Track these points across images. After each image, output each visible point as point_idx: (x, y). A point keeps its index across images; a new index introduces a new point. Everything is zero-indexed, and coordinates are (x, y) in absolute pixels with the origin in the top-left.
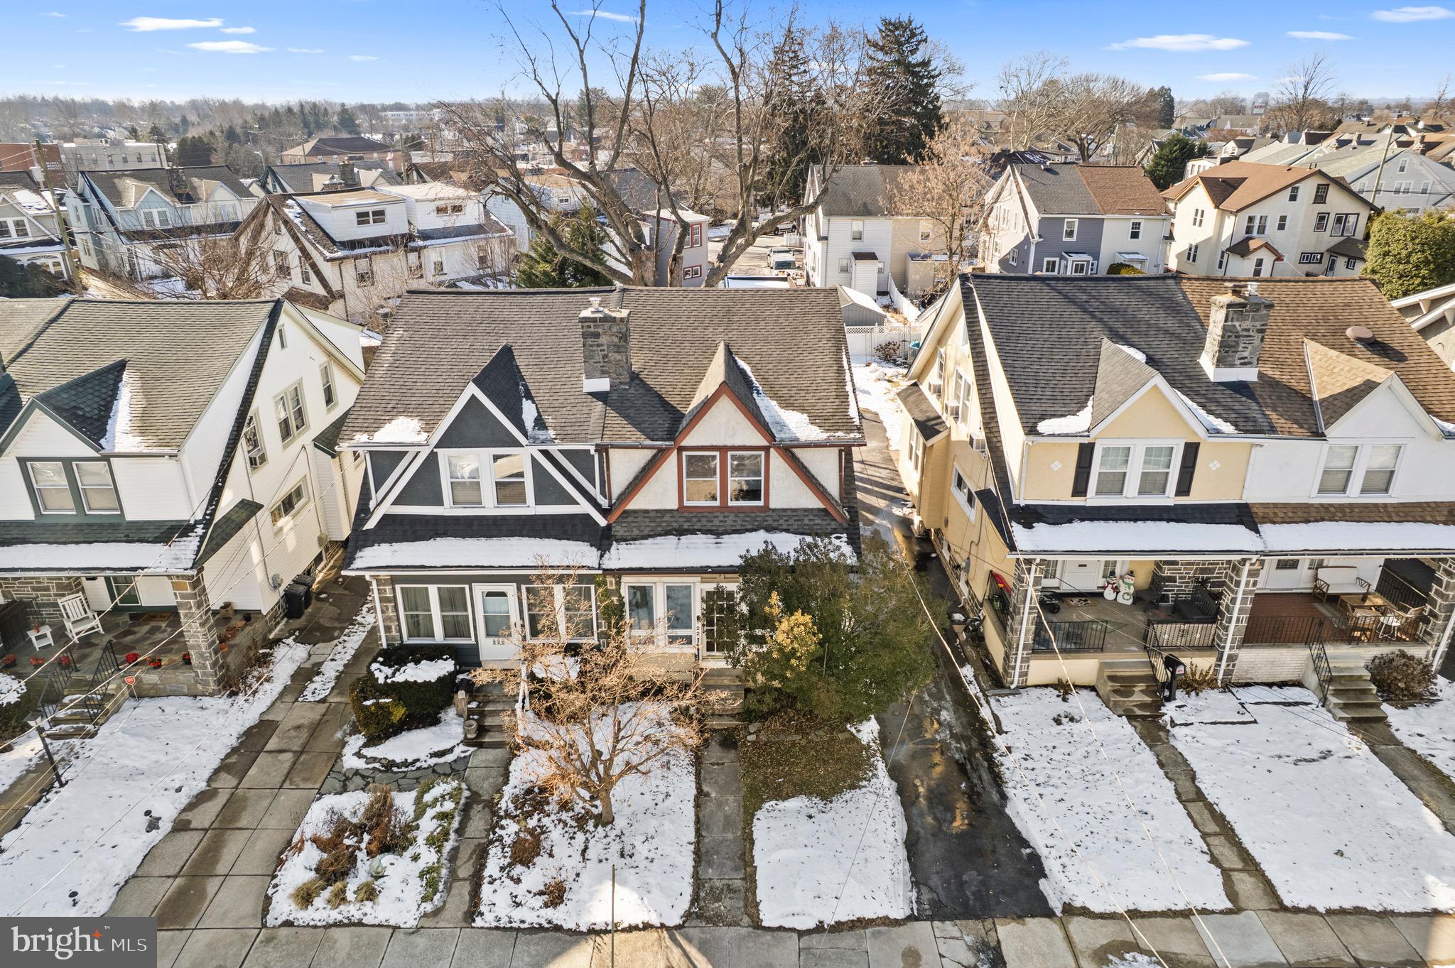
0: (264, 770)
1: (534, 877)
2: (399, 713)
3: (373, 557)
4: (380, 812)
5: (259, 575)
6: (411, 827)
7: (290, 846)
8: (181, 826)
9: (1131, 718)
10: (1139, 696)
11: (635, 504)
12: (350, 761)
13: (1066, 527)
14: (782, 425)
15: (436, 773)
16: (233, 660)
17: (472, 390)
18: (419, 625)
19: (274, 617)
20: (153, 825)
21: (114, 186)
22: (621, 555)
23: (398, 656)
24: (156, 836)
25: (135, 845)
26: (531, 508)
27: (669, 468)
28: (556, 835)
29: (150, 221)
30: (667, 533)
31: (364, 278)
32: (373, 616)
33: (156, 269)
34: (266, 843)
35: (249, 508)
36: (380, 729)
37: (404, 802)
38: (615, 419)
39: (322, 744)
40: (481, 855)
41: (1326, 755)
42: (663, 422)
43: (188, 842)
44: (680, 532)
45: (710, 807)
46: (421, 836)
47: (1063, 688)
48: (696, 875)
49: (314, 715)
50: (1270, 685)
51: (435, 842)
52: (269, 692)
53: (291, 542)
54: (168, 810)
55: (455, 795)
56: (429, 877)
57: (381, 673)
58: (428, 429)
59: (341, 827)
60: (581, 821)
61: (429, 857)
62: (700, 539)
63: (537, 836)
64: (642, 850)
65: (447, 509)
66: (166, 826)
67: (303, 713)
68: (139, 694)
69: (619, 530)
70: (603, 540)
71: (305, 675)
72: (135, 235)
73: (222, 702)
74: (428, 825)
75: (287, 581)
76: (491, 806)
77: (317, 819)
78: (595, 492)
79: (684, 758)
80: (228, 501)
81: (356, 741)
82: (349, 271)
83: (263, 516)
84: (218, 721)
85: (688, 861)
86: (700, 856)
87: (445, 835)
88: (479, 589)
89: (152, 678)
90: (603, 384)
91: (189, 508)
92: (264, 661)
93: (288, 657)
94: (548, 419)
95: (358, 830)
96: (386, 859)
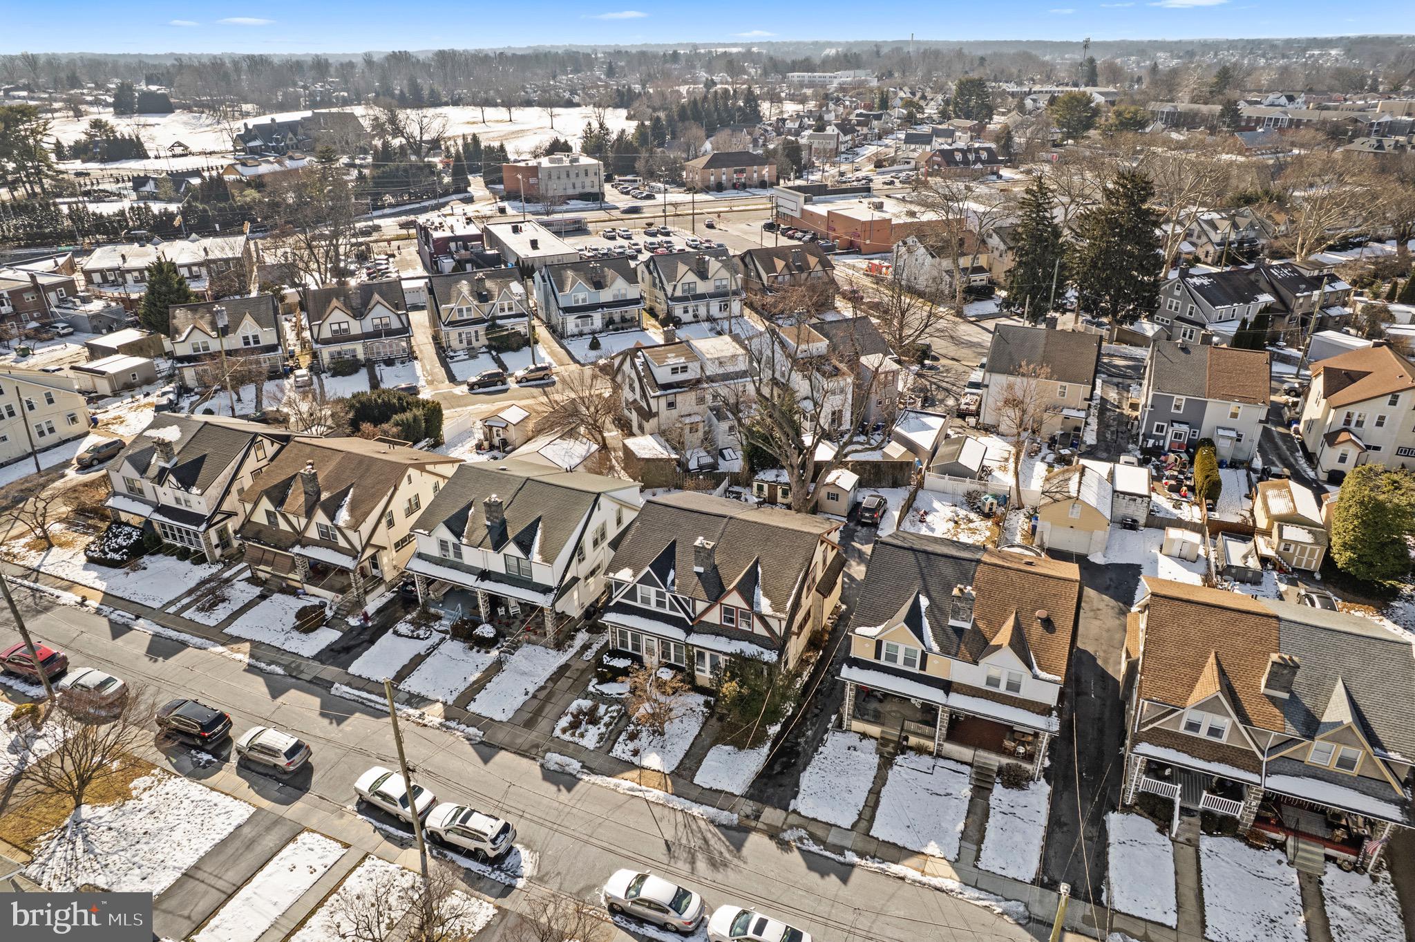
0: (564, 683)
1: (631, 746)
2: (609, 675)
3: (610, 617)
4: (594, 709)
5: (576, 603)
6: (601, 718)
7: (564, 713)
8: (534, 696)
9: (881, 756)
10: (890, 749)
11: (705, 619)
12: (591, 689)
13: (866, 671)
14: (759, 604)
15: (617, 701)
16: (561, 637)
17: (648, 569)
18: (624, 644)
19: (580, 619)
20: (527, 694)
21: (561, 276)
22: (695, 639)
23: (615, 654)
24: (527, 698)
25: (522, 699)
26: (667, 611)
27: (717, 609)
28: (644, 734)
29: (577, 301)
30: (712, 634)
31: (671, 405)
32: (608, 636)
33: (576, 331)
34: (557, 710)
35: (575, 580)
36: (603, 680)
37: (602, 709)
38: (700, 588)
39: (583, 679)
40: (620, 733)
41: (948, 794)
42: (716, 592)
43: (536, 702)
44: (717, 635)
45: (700, 740)
46: (603, 722)
47: (864, 736)
48: (682, 761)
49: (583, 666)
50: (957, 761)
51: (607, 725)
52: (572, 652)
53: (592, 588)
54: (532, 690)
55: (619, 711)
56: (601, 736)
57: (606, 659)
58: (634, 576)
59: (580, 711)
60: (654, 732)
61: (603, 729)
62: (724, 639)
63: (639, 732)
64: (669, 747)
65: (638, 604)
66: (530, 695)
67: (580, 665)
68: (529, 642)
69: (696, 628)
70: (689, 631)
71: (586, 647)
72: (568, 310)
73: (553, 652)
74: (606, 719)
75: (587, 604)
76: (630, 717)
77: (573, 707)
78: (690, 611)
79: (701, 719)
80: (568, 577)
81: (595, 681)
82: (663, 402)
83: (581, 582)
84: (552, 660)
85: (681, 756)
86: (686, 755)
87: (610, 724)
88: (645, 637)
89: (534, 638)
90: (701, 570)
91: (553, 582)
92: (572, 638)
93: (582, 637)
94: (677, 581)
95: (585, 714)
96: (590, 726)
